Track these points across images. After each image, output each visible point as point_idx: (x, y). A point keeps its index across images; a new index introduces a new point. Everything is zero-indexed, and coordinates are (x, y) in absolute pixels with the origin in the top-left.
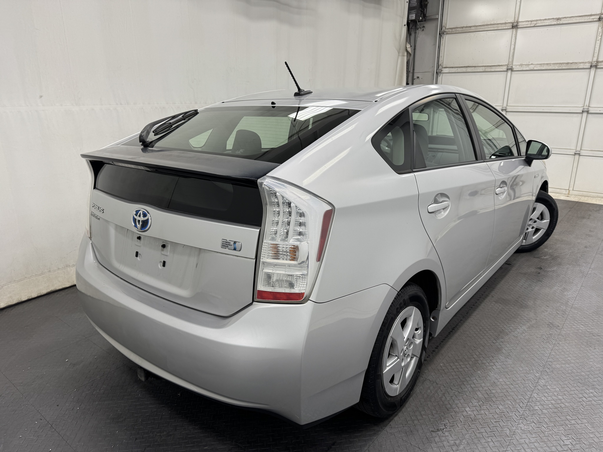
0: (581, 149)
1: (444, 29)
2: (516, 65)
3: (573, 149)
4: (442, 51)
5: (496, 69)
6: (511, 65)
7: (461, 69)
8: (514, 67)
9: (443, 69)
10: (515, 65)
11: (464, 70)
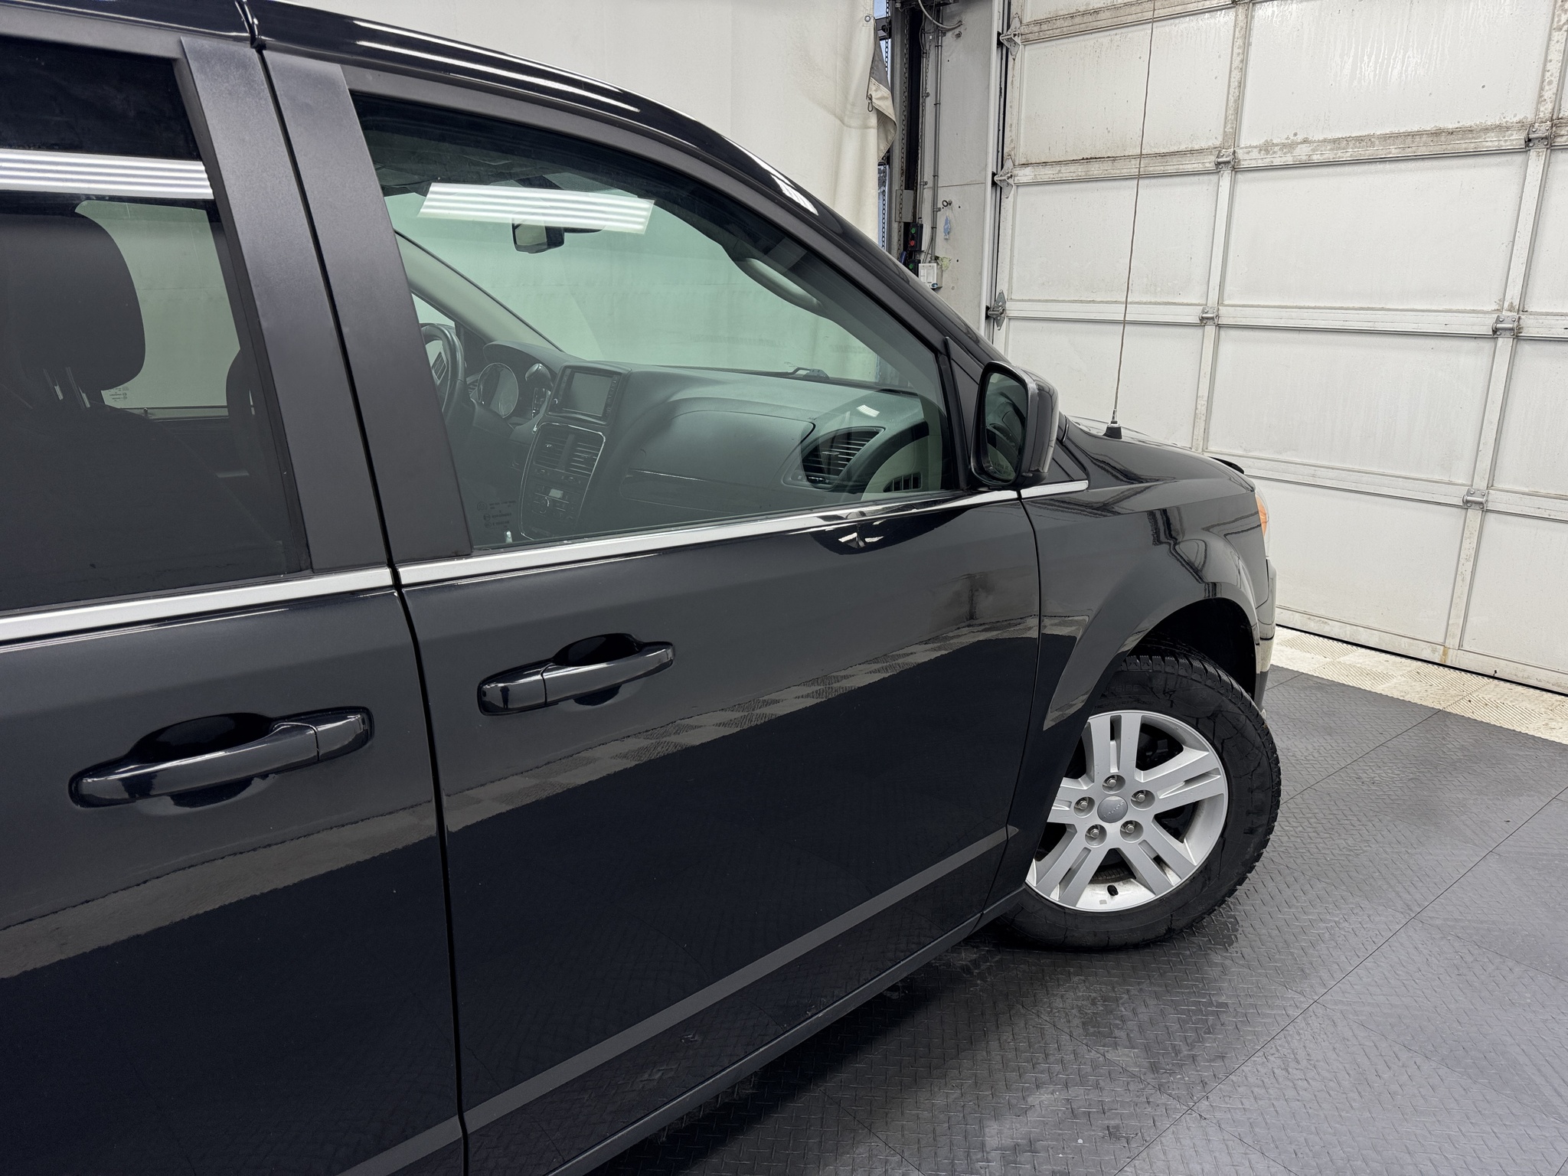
0: (1490, 486)
1: (1015, 23)
2: (1250, 147)
3: (1460, 482)
4: (1011, 107)
5: (1181, 167)
6: (1232, 150)
7: (1072, 168)
8: (1240, 154)
9: (1017, 171)
10: (1246, 148)
11: (1079, 170)
